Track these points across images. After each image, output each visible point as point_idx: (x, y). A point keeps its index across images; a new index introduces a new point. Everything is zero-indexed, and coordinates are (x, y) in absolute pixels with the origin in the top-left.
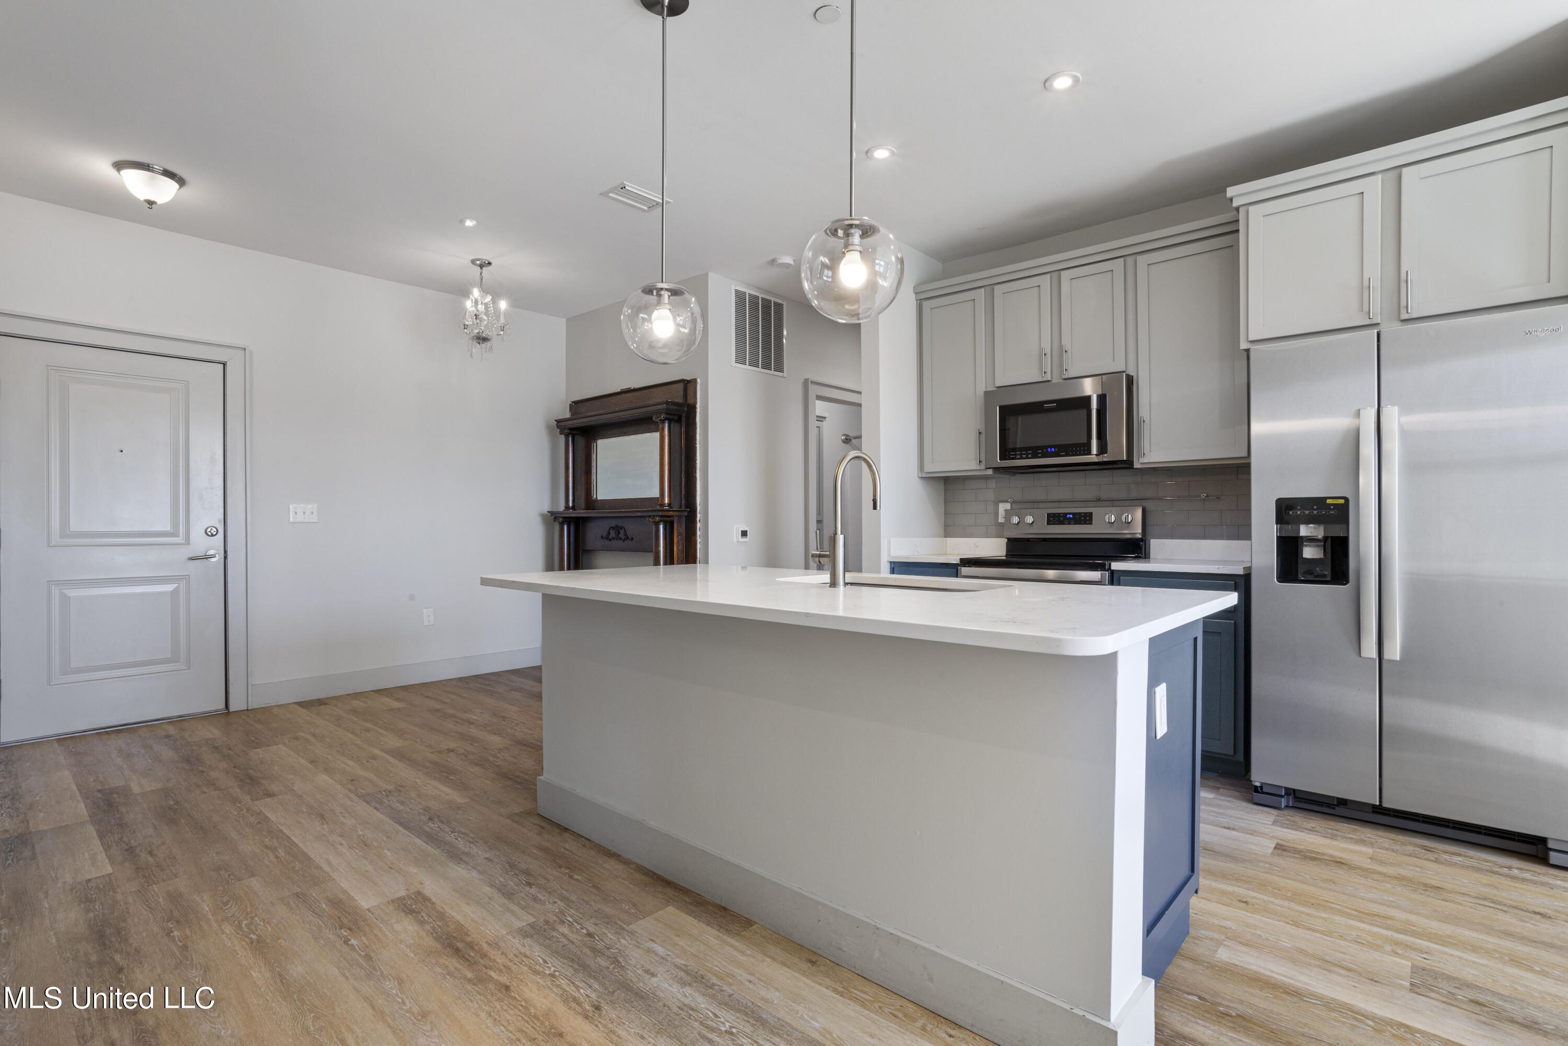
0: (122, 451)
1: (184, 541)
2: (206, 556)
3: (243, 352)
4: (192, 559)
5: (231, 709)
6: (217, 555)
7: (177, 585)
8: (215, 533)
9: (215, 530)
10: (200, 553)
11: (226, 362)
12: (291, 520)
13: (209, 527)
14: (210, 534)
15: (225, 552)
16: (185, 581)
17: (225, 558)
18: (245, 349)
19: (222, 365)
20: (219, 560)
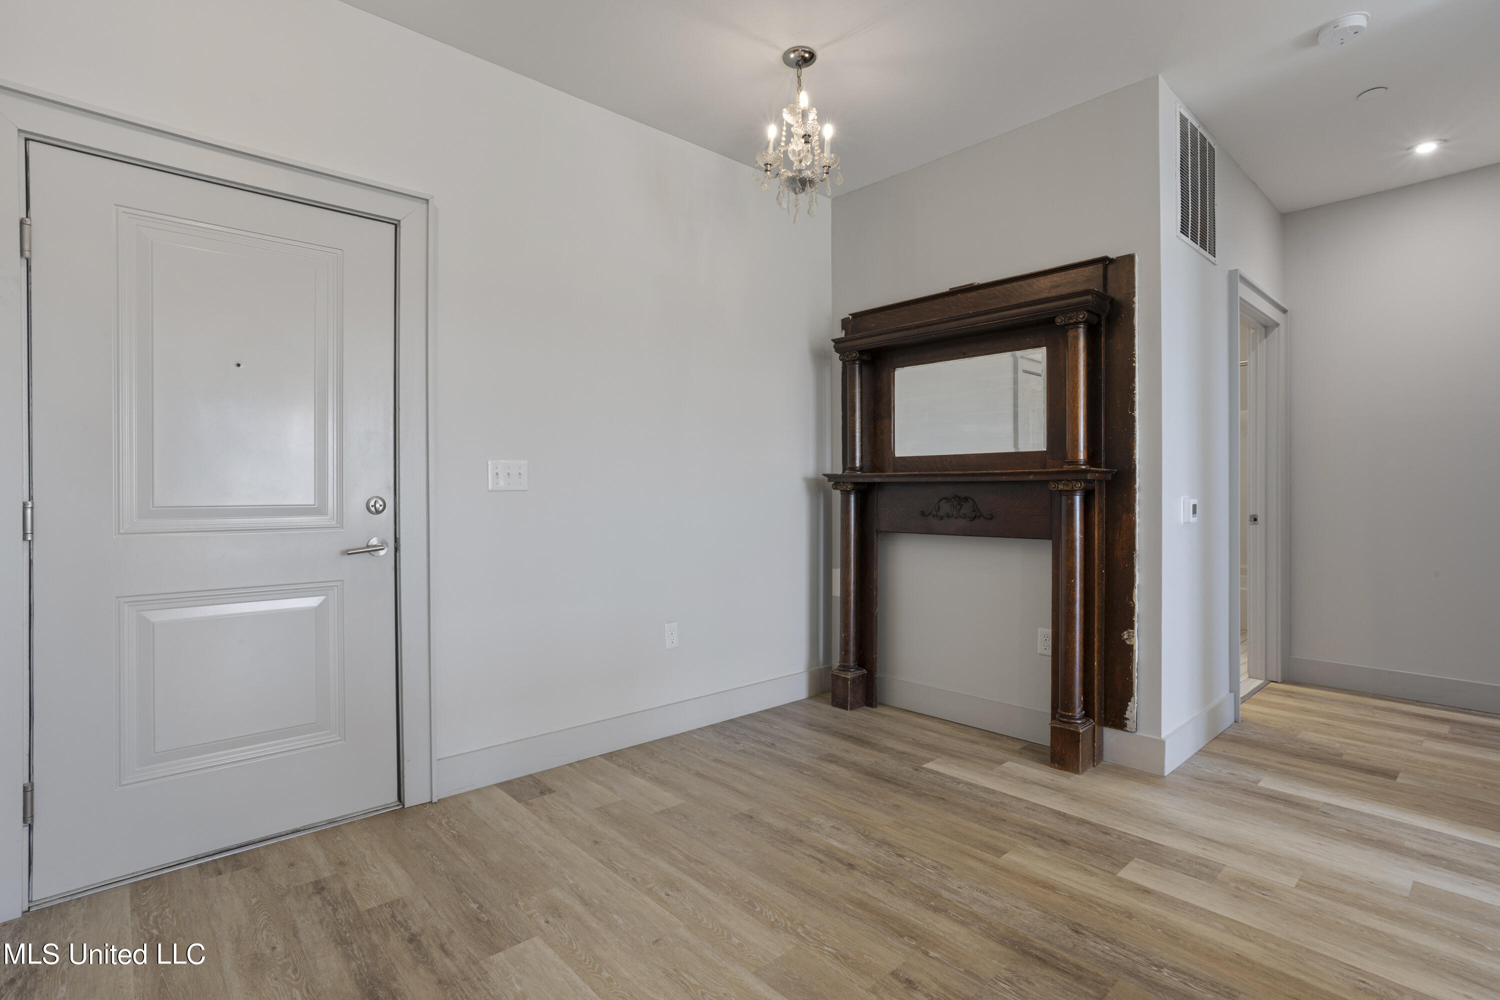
3: (425, 206)
4: (348, 553)
5: (408, 804)
8: (381, 508)
9: (381, 503)
10: (358, 543)
11: (399, 221)
12: (490, 488)
14: (373, 509)
16: (336, 590)
18: (427, 200)
19: (394, 226)
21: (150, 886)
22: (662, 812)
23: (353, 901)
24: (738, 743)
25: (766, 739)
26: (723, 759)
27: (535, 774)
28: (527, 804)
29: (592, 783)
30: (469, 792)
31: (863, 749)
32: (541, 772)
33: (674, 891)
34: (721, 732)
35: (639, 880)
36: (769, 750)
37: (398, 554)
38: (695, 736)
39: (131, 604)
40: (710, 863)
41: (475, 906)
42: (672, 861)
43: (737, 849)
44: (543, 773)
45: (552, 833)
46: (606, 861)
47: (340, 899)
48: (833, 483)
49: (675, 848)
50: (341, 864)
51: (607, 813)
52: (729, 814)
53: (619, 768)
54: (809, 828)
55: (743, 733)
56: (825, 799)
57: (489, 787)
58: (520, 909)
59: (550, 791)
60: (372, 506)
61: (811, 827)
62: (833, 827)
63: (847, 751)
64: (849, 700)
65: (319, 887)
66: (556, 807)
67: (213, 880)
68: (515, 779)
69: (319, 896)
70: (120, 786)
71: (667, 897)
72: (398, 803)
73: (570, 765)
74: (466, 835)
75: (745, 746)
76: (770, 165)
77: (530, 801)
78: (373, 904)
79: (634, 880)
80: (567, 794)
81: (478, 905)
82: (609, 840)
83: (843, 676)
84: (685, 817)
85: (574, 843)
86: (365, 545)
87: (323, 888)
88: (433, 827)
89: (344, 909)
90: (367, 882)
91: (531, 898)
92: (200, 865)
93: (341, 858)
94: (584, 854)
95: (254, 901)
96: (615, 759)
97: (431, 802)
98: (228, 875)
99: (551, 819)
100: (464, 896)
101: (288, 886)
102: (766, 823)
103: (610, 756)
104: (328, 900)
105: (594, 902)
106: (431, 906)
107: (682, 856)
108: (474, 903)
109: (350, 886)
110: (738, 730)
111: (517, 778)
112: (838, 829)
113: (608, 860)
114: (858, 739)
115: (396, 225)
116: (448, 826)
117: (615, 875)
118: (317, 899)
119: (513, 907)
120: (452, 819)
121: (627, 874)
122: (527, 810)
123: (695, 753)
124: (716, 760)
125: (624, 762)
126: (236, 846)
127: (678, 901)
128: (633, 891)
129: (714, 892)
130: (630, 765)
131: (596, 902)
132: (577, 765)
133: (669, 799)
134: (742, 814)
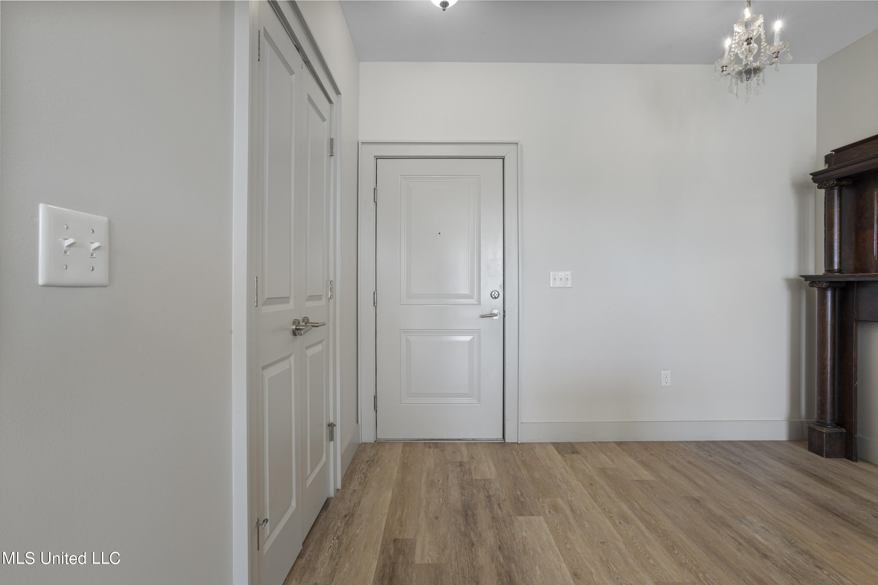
0: (440, 233)
1: (477, 302)
2: (491, 314)
3: (516, 146)
4: (483, 317)
6: (498, 314)
7: (472, 337)
8: (497, 296)
9: (497, 293)
10: (487, 312)
11: (504, 156)
12: (551, 286)
13: (494, 291)
14: (493, 296)
15: (504, 312)
17: (504, 316)
20: (499, 318)
21: (408, 445)
22: (638, 481)
23: (471, 473)
24: (711, 456)
25: (735, 459)
26: (694, 463)
27: (573, 442)
28: (563, 456)
29: (603, 455)
30: (537, 443)
31: (824, 487)
32: (576, 442)
33: (625, 522)
34: (702, 447)
35: (607, 510)
36: (734, 466)
37: (505, 318)
38: (681, 445)
39: (404, 333)
40: (656, 517)
41: (519, 493)
42: (631, 507)
43: (678, 515)
44: (577, 443)
45: (570, 473)
46: (593, 495)
47: (467, 472)
48: (809, 282)
49: (637, 502)
50: (472, 458)
51: (604, 472)
52: (683, 495)
53: (622, 451)
54: (741, 521)
55: (719, 451)
56: (765, 508)
57: (548, 443)
58: (539, 502)
59: (578, 453)
60: (493, 295)
61: (744, 521)
62: (763, 528)
63: (806, 484)
64: (824, 449)
65: (461, 464)
66: (577, 462)
67: (427, 449)
68: (562, 443)
69: (460, 467)
70: (401, 403)
71: (620, 524)
72: (503, 439)
73: (594, 443)
74: (528, 462)
75: (716, 460)
76: (726, 66)
77: (565, 455)
78: (479, 478)
79: (604, 509)
80: (586, 457)
81: (521, 493)
82: (599, 486)
83: (818, 429)
84: (652, 487)
85: (579, 481)
86: (490, 314)
87: (462, 465)
88: (514, 454)
89: (467, 476)
90: (479, 468)
91: (546, 499)
92: (425, 443)
93: (473, 455)
94: (582, 488)
95: (438, 461)
96: (622, 445)
97: (518, 443)
98: (433, 449)
99: (572, 466)
100: (517, 487)
101: (451, 460)
102: (708, 508)
103: (619, 444)
104: (463, 470)
105: (577, 512)
106: (501, 486)
107: (639, 507)
108: (520, 492)
109: (473, 468)
110: (715, 448)
111: (563, 443)
112: (767, 530)
113: (594, 495)
114: (823, 479)
115: (503, 159)
116: (521, 455)
117: (595, 503)
118: (459, 469)
119: (536, 500)
120: (524, 453)
121: (602, 505)
122: (561, 459)
123: (676, 455)
124: (689, 462)
125: (627, 449)
126: (438, 439)
127: (625, 528)
128: (601, 514)
129: (651, 532)
130: (630, 451)
131: (578, 512)
132: (598, 444)
133: (646, 475)
134: (692, 497)
